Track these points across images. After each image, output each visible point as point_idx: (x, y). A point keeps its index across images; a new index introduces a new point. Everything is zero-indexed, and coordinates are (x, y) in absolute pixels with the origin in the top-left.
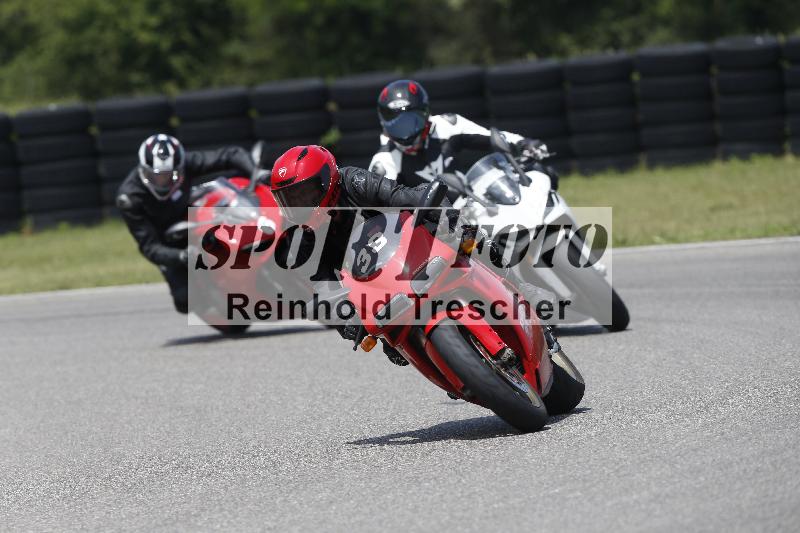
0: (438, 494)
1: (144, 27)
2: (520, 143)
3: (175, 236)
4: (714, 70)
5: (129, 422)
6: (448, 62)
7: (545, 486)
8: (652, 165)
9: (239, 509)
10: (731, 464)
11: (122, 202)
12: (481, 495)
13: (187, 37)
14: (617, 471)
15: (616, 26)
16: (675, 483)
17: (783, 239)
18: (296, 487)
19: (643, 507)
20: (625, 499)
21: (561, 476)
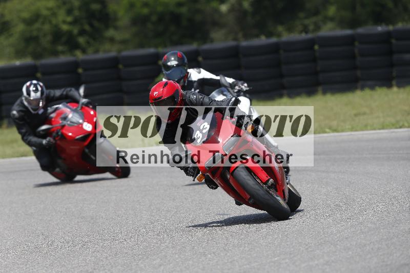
0: (215, 261)
1: (64, 22)
2: (233, 82)
3: (41, 132)
4: (357, 44)
5: (57, 224)
6: (220, 40)
7: (270, 257)
8: (325, 92)
9: (114, 269)
10: (365, 245)
11: (14, 115)
12: (237, 262)
13: (87, 27)
14: (307, 249)
15: (307, 22)
16: (337, 255)
17: (392, 130)
18: (143, 258)
19: (320, 267)
20: (311, 263)
21: (278, 252)
